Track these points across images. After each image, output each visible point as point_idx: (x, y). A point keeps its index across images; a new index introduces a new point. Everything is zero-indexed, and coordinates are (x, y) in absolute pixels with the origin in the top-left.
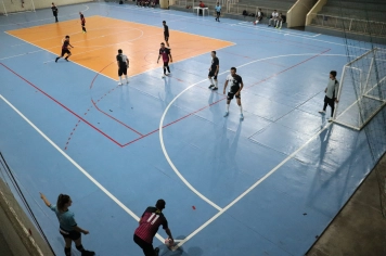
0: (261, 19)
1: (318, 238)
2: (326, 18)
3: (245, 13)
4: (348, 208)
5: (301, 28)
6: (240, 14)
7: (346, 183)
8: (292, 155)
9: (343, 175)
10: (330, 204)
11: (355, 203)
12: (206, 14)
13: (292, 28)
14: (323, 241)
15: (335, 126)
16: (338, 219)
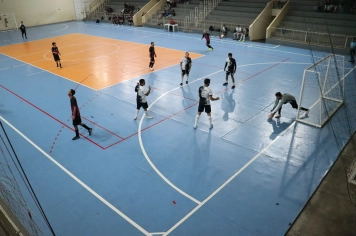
0: (226, 34)
1: (292, 225)
2: (284, 32)
3: (212, 29)
4: (316, 197)
5: (262, 40)
6: (207, 30)
7: (313, 174)
8: (262, 151)
9: (310, 167)
10: (300, 194)
11: (322, 192)
12: (176, 30)
13: (254, 41)
14: (296, 227)
15: (299, 124)
16: (308, 207)
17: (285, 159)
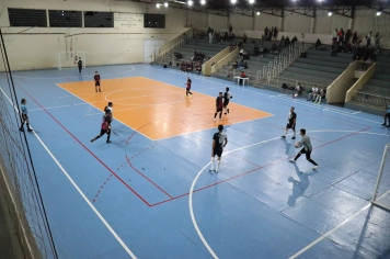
0: (300, 93)
2: (367, 97)
3: (285, 86)
5: (341, 104)
6: (280, 87)
8: (326, 235)
12: (246, 84)
13: (331, 104)
15: (375, 208)
17: (354, 248)
